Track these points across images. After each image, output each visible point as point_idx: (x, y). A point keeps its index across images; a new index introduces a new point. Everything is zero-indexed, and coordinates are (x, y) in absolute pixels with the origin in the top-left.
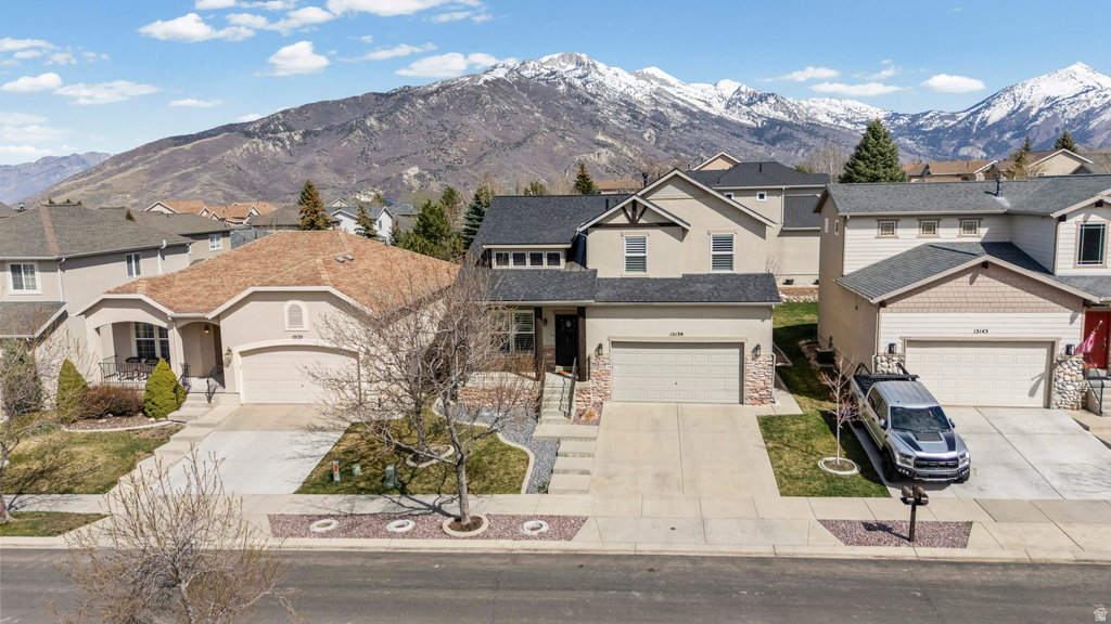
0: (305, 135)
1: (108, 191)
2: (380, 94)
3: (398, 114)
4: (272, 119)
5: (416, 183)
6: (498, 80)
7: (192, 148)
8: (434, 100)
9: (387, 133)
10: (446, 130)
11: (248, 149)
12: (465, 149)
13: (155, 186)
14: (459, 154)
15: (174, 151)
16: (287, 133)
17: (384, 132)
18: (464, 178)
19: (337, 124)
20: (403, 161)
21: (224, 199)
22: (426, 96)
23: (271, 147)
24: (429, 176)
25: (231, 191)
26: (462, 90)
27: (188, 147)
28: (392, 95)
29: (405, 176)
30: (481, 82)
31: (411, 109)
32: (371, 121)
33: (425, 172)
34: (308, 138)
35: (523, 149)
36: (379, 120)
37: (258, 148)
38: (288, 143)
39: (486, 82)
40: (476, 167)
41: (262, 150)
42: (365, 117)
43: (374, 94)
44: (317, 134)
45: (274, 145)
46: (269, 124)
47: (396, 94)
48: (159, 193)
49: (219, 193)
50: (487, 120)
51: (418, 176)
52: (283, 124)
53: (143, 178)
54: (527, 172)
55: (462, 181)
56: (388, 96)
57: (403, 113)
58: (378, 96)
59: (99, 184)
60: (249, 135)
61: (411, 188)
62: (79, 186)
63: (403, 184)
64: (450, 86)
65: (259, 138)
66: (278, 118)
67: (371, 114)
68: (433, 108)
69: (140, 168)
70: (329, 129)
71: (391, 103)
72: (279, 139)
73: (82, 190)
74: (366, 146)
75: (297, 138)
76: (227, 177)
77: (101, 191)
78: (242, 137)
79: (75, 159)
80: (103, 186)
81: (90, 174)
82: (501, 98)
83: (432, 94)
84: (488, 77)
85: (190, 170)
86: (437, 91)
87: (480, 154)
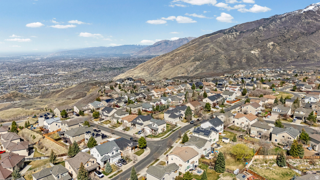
0: (240, 33)
1: (189, 49)
2: (266, 19)
3: (270, 25)
4: (232, 28)
5: (271, 47)
6: (310, 11)
7: (210, 38)
8: (283, 20)
9: (266, 31)
10: (286, 29)
11: (224, 37)
12: (292, 35)
13: (200, 48)
14: (289, 37)
15: (205, 39)
16: (235, 33)
17: (264, 31)
18: (289, 45)
19: (250, 29)
20: (269, 40)
21: (215, 52)
22: (281, 19)
23: (230, 37)
24: (276, 45)
25: (217, 50)
26: (295, 16)
27: (209, 37)
28: (270, 19)
29: (268, 45)
30: (302, 12)
31: (275, 23)
32: (261, 28)
33: (275, 44)
34: (241, 34)
35: (314, 35)
36: (264, 27)
37: (226, 37)
38: (235, 35)
39: (304, 12)
40: (294, 41)
41: (227, 38)
42: (259, 27)
43: (264, 19)
44: (244, 32)
45: (231, 36)
46: (231, 30)
47: (271, 18)
48: (200, 50)
49: (214, 50)
50: (302, 25)
51: (273, 45)
52: (235, 30)
53: (197, 46)
54: (314, 43)
55: (288, 46)
56: (268, 19)
57: (272, 25)
58: (265, 19)
59: (187, 48)
60: (225, 33)
61: (270, 49)
62: (183, 48)
63: (267, 47)
64: (290, 14)
65: (227, 34)
66: (234, 28)
67: (261, 25)
68: (283, 22)
69: (197, 43)
70: (248, 31)
71: (269, 21)
72: (233, 34)
73: (184, 49)
74: (258, 35)
75: (238, 34)
76: (217, 46)
77: (188, 49)
78: (223, 34)
79: (186, 39)
80: (188, 48)
81: (186, 45)
82: (309, 17)
83: (283, 17)
84: (305, 10)
85: (208, 44)
86: (285, 17)
87: (297, 37)
